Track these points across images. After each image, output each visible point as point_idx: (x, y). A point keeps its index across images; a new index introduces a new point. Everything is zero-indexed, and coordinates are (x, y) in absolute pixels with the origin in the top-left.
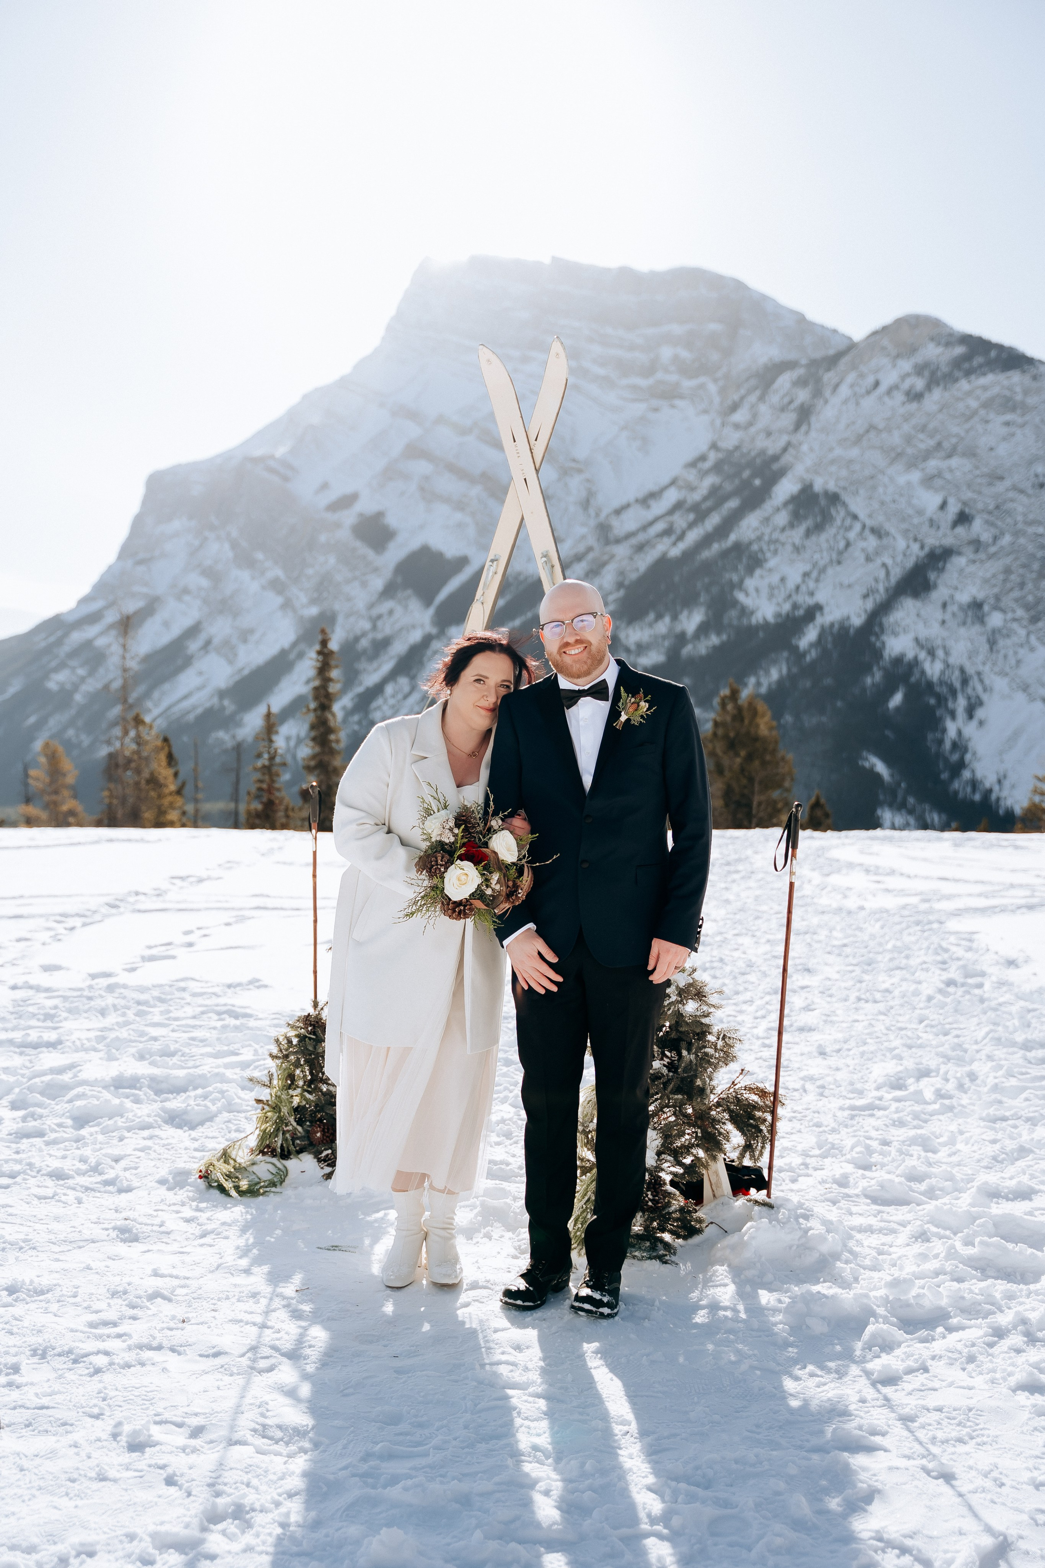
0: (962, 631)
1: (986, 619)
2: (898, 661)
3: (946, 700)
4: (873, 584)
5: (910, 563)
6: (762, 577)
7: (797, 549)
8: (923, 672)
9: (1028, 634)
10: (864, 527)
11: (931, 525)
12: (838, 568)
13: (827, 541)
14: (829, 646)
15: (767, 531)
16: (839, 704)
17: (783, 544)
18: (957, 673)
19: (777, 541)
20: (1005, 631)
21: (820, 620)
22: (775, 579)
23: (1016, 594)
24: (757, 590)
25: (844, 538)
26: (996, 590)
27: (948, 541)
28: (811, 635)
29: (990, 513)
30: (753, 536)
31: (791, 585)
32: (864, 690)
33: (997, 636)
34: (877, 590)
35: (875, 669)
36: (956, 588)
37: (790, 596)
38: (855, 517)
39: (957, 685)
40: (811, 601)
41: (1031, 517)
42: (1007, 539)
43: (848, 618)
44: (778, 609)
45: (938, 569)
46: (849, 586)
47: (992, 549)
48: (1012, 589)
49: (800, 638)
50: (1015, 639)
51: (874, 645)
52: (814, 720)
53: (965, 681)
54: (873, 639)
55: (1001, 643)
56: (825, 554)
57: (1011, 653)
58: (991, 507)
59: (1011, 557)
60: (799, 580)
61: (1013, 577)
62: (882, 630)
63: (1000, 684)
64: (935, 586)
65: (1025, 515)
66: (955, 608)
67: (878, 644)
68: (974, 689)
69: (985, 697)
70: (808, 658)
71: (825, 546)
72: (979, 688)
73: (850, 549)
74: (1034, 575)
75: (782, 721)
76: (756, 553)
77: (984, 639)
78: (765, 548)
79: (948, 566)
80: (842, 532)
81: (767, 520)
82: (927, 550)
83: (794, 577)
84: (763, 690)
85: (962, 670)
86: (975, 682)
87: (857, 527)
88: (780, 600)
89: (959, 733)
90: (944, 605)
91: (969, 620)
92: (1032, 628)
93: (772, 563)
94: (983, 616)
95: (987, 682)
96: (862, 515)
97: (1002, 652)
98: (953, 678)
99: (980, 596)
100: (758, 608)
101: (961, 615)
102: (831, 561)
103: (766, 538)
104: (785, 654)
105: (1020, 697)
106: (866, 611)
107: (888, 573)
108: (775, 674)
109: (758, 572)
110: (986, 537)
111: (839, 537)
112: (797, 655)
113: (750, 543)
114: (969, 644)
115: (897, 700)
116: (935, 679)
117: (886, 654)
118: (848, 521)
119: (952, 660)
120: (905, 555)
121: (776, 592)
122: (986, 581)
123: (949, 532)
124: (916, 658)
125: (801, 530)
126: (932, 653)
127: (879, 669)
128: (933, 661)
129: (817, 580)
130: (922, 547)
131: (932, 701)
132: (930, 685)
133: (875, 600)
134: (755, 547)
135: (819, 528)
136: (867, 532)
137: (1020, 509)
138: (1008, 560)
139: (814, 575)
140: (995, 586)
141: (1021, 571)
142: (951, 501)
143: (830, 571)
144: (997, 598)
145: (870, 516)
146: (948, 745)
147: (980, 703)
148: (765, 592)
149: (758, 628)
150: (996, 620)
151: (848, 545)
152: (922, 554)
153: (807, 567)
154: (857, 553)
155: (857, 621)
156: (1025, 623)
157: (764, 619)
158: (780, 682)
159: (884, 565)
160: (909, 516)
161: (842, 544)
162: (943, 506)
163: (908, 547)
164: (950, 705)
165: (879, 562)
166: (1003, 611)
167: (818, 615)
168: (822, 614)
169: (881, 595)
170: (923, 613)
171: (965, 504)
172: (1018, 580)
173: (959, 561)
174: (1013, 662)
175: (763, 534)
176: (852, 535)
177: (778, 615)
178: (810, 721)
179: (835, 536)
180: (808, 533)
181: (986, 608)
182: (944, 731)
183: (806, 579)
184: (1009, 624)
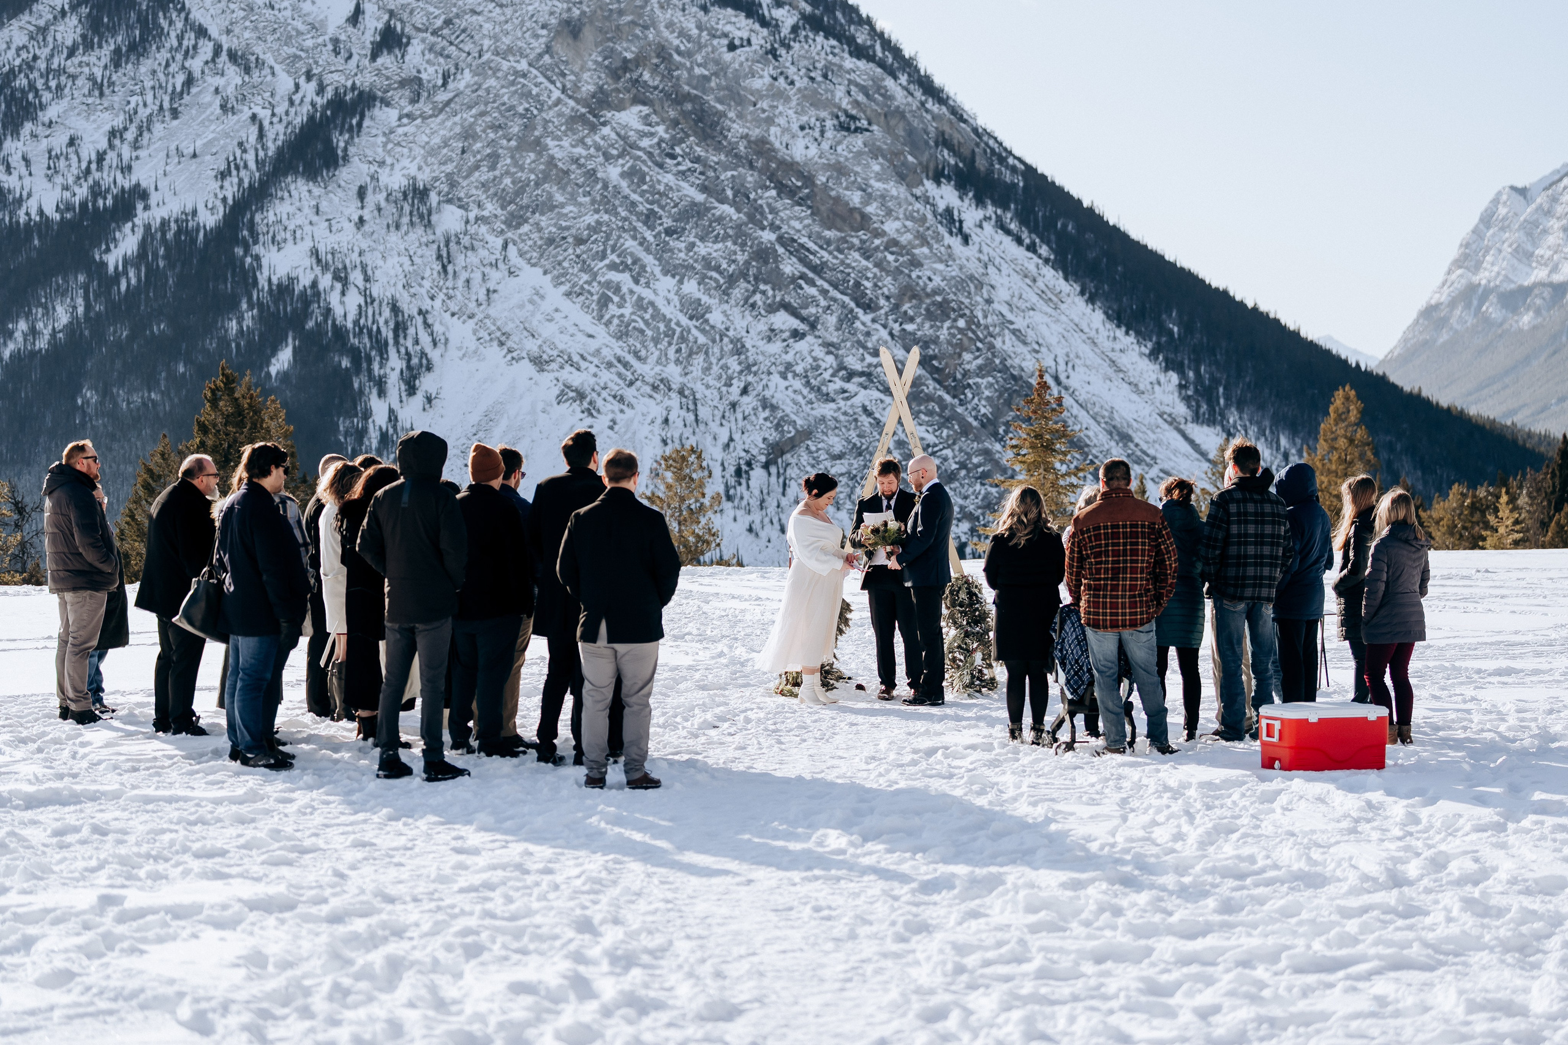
0: (394, 237)
1: (434, 218)
2: (283, 290)
3: (369, 360)
4: (238, 153)
5: (300, 117)
6: (34, 136)
7: (98, 87)
8: (328, 311)
9: (505, 246)
10: (217, 50)
11: (336, 52)
12: (175, 123)
13: (154, 72)
14: (161, 264)
15: (44, 53)
16: (182, 369)
17: (74, 77)
18: (387, 312)
19: (61, 71)
20: (466, 241)
21: (141, 216)
22: (59, 141)
23: (484, 175)
24: (26, 160)
25: (183, 67)
26: (449, 168)
27: (365, 80)
28: (127, 243)
29: (434, 33)
30: (17, 62)
31: (88, 151)
32: (224, 342)
33: (452, 245)
34: (246, 166)
35: (244, 306)
36: (382, 164)
37: (88, 171)
38: (202, 32)
39: (388, 333)
40: (125, 182)
41: (507, 40)
42: (466, 79)
43: (195, 212)
44: (67, 195)
45: (351, 129)
46: (195, 156)
47: (442, 97)
48: (477, 167)
49: (108, 250)
50: (483, 253)
51: (243, 263)
52: (136, 398)
53: (400, 328)
54: (239, 251)
55: (460, 260)
56: (149, 98)
57: (477, 277)
58: (439, 23)
59: (474, 111)
60: (103, 144)
61: (479, 145)
62: (255, 236)
63: (460, 332)
64: (346, 158)
65: (496, 38)
66: (381, 197)
67: (248, 260)
68: (417, 342)
69: (434, 355)
70: (123, 287)
71: (148, 84)
72: (425, 339)
73: (194, 90)
74: (513, 143)
75: (79, 401)
76: (23, 91)
77: (431, 253)
78: (40, 84)
79: (367, 123)
80: (179, 57)
81: (43, 30)
82: (329, 93)
83: (94, 140)
84: (42, 344)
85: (395, 309)
86: (416, 328)
87: (206, 50)
88: (71, 180)
89: (392, 416)
90: (362, 193)
91: (405, 220)
92: (509, 235)
93: (52, 112)
94: (430, 214)
95: (438, 328)
96: (213, 31)
97: (464, 276)
98: (381, 321)
99: (423, 178)
100: (29, 195)
101: (390, 209)
102: (161, 107)
103: (42, 65)
104: (81, 278)
105: (495, 353)
106: (224, 200)
107: (261, 135)
108: (63, 316)
109: (28, 126)
110: (430, 74)
111: (174, 67)
112: (105, 280)
113: (12, 74)
114: (406, 261)
115: (283, 360)
116: (350, 325)
117: (262, 282)
118: (189, 40)
119: (376, 291)
120: (292, 103)
121: (62, 163)
122: (432, 152)
123: (366, 62)
124: (314, 284)
125: (106, 52)
126: (341, 277)
127: (251, 307)
128: (343, 293)
129: (136, 146)
130: (321, 90)
131: (345, 363)
132: (340, 333)
133: (241, 181)
134: (21, 82)
135: (137, 49)
136: (224, 56)
137: (488, 26)
138: (468, 116)
139: (130, 135)
140: (451, 160)
141: (492, 135)
142: (369, 8)
143: (158, 128)
144: (453, 185)
145: (228, 32)
146: (373, 439)
147: (429, 369)
148: (40, 165)
149: (29, 228)
150: (449, 219)
151: (189, 82)
152: (320, 101)
153: (119, 121)
154: (204, 95)
155: (209, 220)
156: (499, 225)
157: (41, 212)
158: (72, 329)
159: (254, 117)
160: (299, 33)
161: (180, 79)
162: (356, 17)
163: (297, 87)
164: (376, 366)
165: (247, 113)
166: (464, 207)
167: (140, 206)
168: (147, 208)
169: (250, 175)
170: (324, 206)
171: (392, 13)
172: (488, 151)
173: (384, 117)
174: (482, 297)
175: (35, 58)
176: (196, 65)
177: (65, 207)
178: (130, 399)
179: (167, 65)
180: (117, 59)
181: (434, 198)
182: (367, 415)
183: (117, 142)
184: (472, 229)
